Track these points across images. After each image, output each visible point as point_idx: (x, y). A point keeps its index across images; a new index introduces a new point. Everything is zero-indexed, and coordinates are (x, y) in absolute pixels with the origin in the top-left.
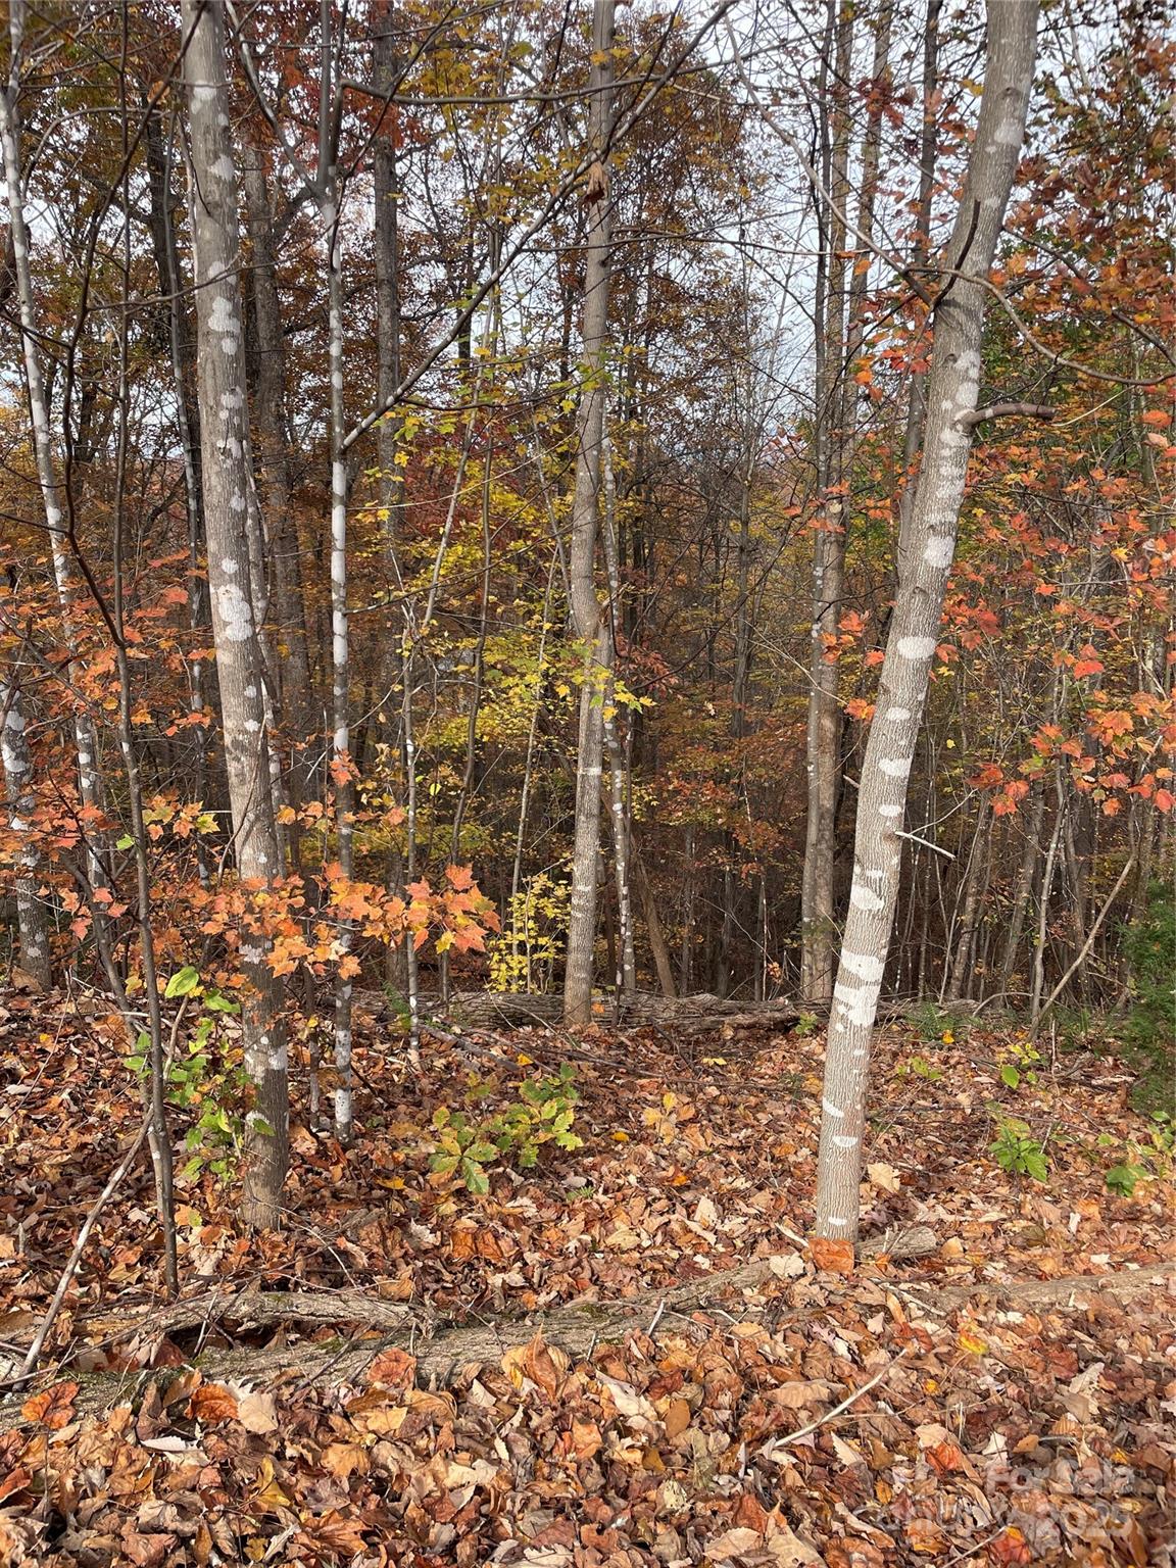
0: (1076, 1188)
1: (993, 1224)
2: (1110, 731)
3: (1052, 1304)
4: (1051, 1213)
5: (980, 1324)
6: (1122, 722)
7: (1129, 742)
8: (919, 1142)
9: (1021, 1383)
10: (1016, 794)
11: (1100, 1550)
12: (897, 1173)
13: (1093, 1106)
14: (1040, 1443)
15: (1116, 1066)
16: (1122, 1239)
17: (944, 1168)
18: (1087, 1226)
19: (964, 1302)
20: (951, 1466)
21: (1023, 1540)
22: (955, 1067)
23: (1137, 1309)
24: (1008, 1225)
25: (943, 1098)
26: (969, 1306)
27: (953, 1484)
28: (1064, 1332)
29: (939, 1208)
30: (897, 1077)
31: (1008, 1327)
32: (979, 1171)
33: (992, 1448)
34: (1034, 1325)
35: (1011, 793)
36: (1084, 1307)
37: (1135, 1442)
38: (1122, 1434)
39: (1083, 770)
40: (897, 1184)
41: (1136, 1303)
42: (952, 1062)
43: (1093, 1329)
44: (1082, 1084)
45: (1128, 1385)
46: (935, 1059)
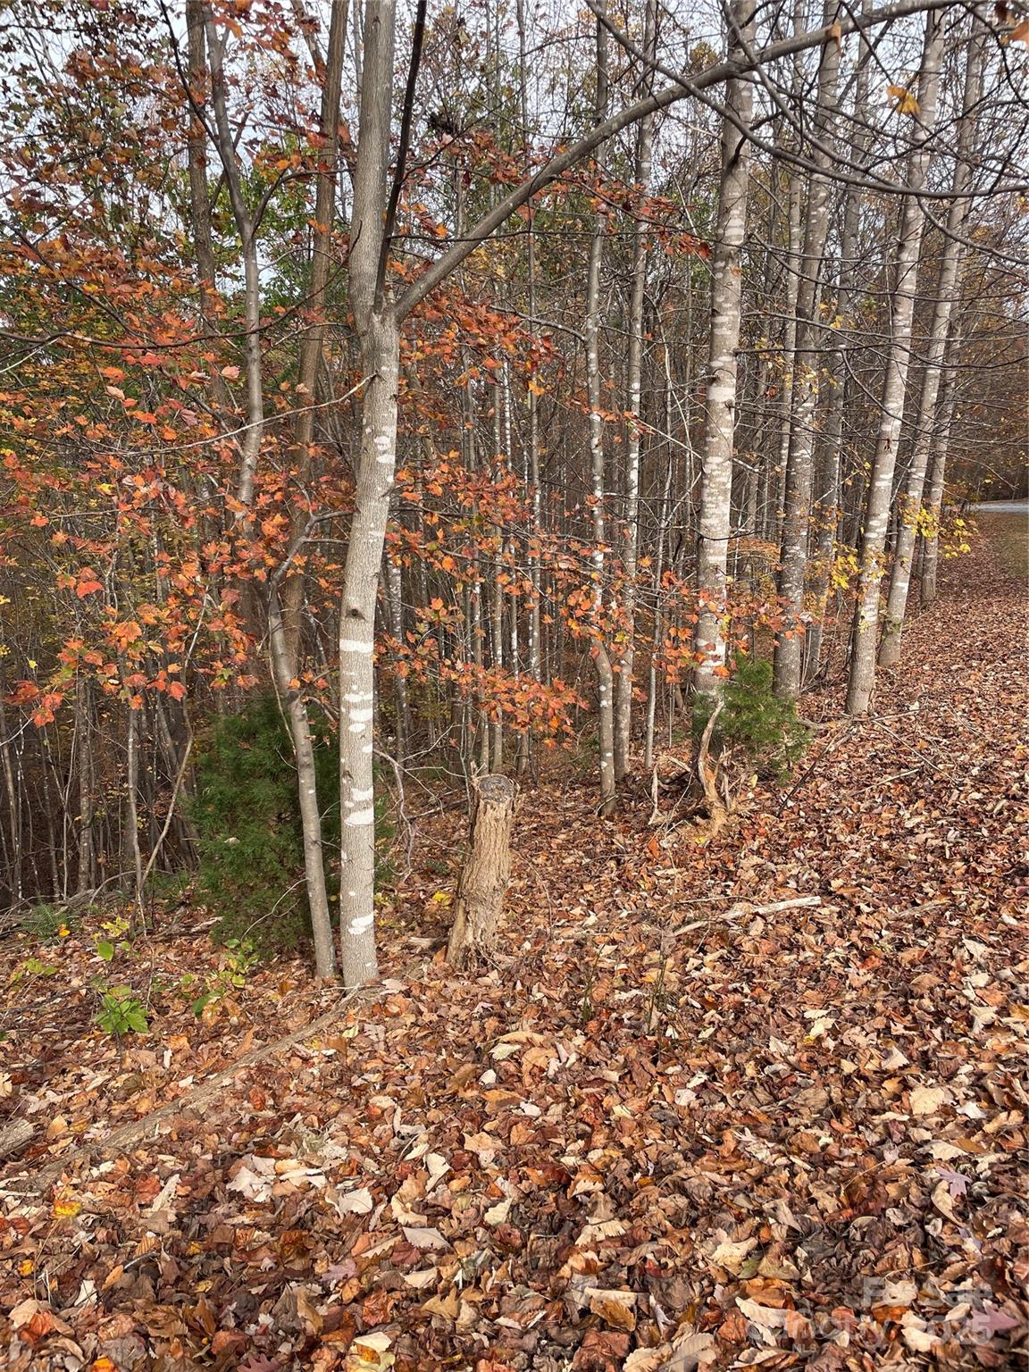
0: (174, 1027)
1: (98, 1088)
2: (124, 640)
3: (141, 1140)
4: (147, 1057)
5: (75, 1187)
6: (133, 630)
7: (142, 647)
8: (36, 1038)
9: (110, 1225)
10: (53, 705)
11: (177, 1340)
12: (7, 1076)
13: (191, 950)
14: (125, 1271)
15: (210, 912)
16: (205, 1057)
17: (58, 1053)
18: (179, 1057)
19: (60, 1175)
20: (45, 1332)
21: (112, 1365)
22: (71, 956)
23: (211, 1113)
24: (113, 1083)
25: (59, 987)
26: (64, 1175)
27: (46, 1348)
28: (149, 1160)
29: (50, 1093)
30: (15, 984)
31: (101, 1178)
32: (92, 1044)
33: (83, 1295)
34: (123, 1166)
35: (48, 705)
36: (166, 1131)
37: (206, 1230)
38: (195, 1228)
39: (108, 675)
40: (9, 1086)
41: (210, 1108)
42: (69, 952)
43: (177, 1146)
44: (182, 935)
45: (200, 1183)
46: (52, 955)
